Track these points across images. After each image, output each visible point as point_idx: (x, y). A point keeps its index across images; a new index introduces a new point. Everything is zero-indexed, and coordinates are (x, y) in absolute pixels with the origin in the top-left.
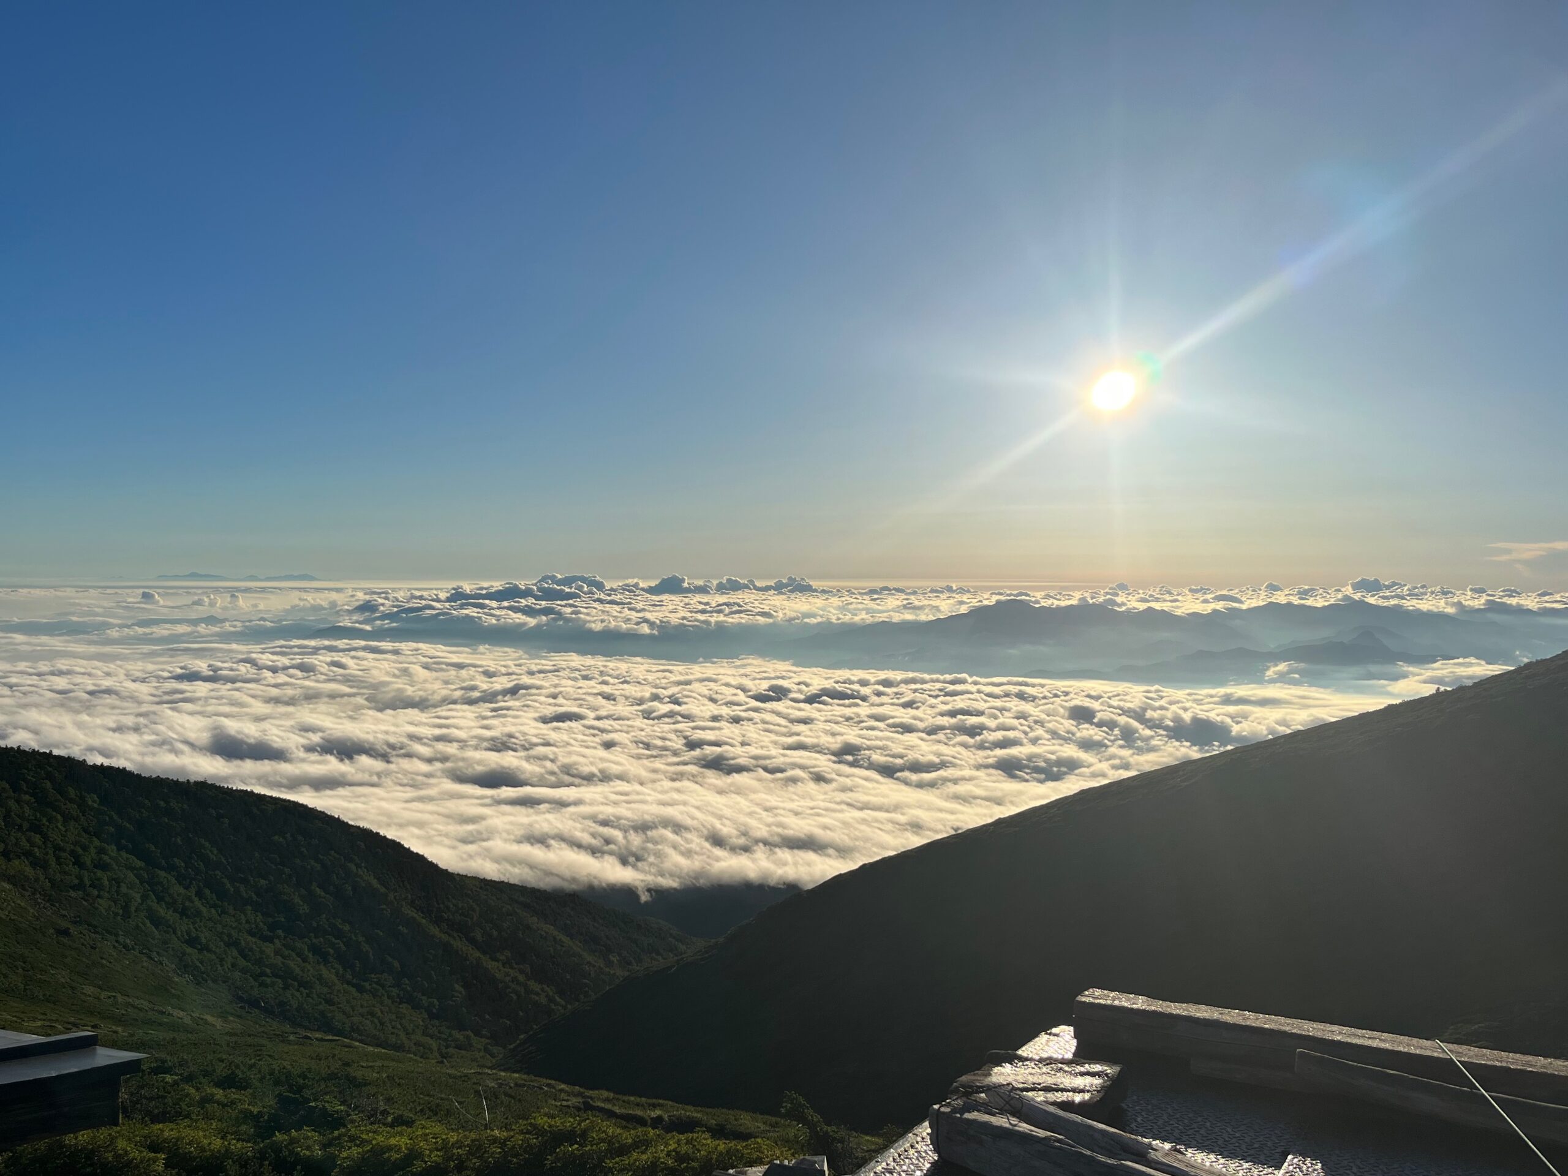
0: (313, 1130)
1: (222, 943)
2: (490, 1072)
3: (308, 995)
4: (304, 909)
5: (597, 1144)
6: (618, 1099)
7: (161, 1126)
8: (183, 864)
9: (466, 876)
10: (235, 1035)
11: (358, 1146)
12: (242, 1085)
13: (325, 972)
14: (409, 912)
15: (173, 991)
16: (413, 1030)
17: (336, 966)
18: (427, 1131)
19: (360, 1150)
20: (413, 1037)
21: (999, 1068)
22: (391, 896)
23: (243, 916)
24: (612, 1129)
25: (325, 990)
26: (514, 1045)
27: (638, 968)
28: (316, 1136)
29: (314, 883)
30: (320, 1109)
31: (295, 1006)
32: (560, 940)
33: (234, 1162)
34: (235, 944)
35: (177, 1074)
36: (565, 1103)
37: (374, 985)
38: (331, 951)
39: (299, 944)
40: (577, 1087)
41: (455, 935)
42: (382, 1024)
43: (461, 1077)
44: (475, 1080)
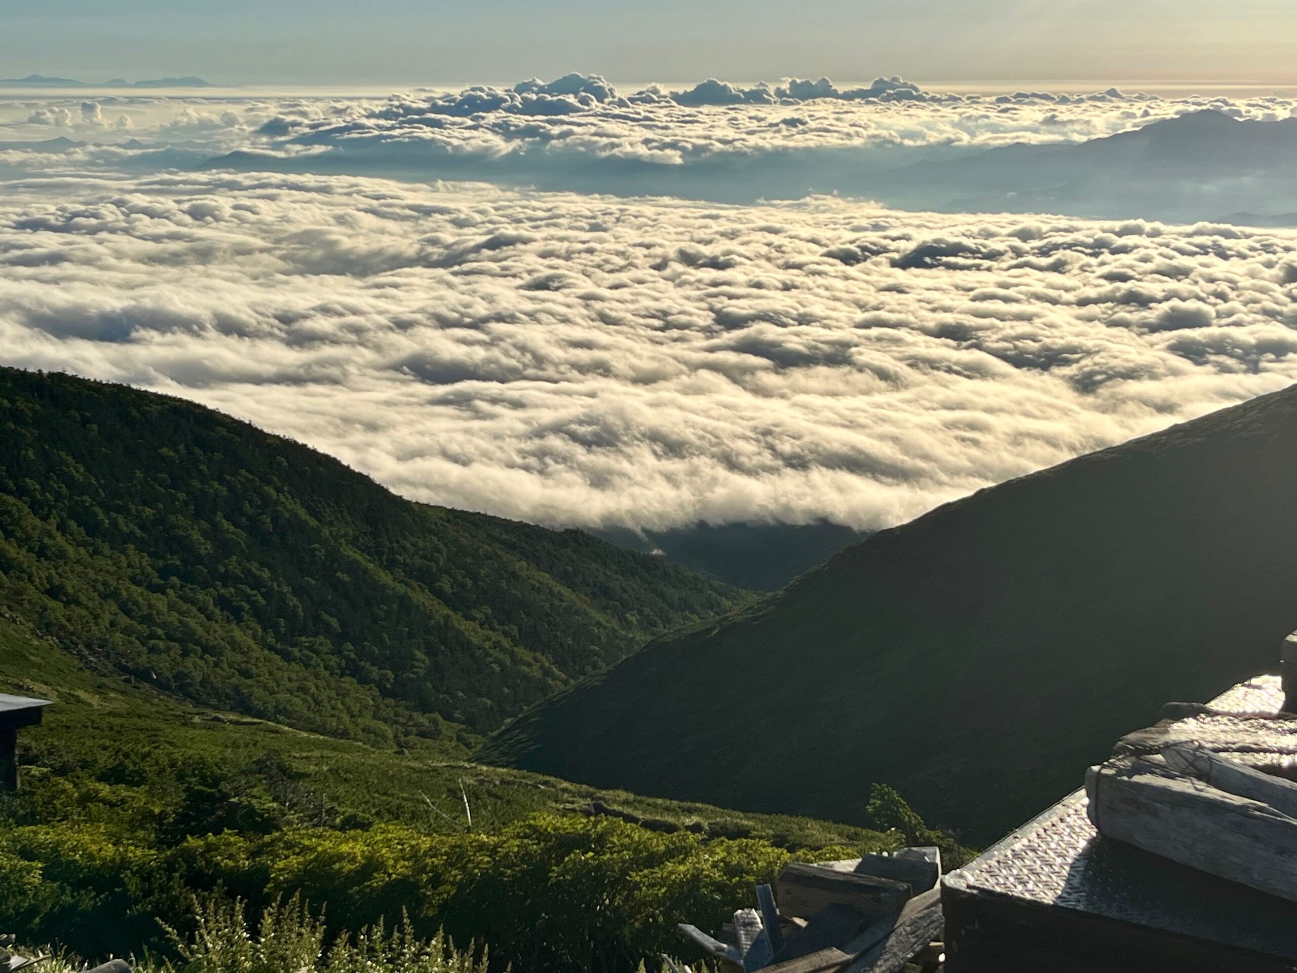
0: (237, 834)
1: (96, 594)
2: (466, 765)
3: (216, 665)
4: (206, 548)
5: (619, 852)
6: (640, 802)
7: (33, 828)
8: (37, 487)
9: (427, 505)
10: (119, 715)
11: (298, 854)
12: (136, 779)
13: (237, 633)
14: (350, 552)
15: (32, 658)
16: (360, 711)
17: (253, 625)
18: (390, 836)
19: (301, 859)
20: (359, 720)
21: (1180, 724)
22: (326, 532)
23: (123, 558)
24: (639, 834)
25: (239, 658)
26: (497, 732)
27: (666, 631)
28: (241, 842)
29: (219, 513)
30: (246, 806)
31: (199, 679)
32: (559, 592)
33: (134, 874)
34: (114, 595)
35: (45, 766)
36: (569, 806)
37: (306, 652)
38: (246, 606)
39: (201, 596)
40: (585, 786)
41: (415, 584)
42: (318, 703)
43: (428, 772)
44: (447, 775)
